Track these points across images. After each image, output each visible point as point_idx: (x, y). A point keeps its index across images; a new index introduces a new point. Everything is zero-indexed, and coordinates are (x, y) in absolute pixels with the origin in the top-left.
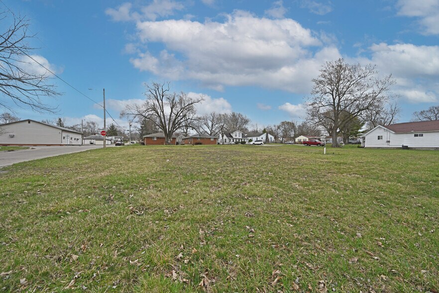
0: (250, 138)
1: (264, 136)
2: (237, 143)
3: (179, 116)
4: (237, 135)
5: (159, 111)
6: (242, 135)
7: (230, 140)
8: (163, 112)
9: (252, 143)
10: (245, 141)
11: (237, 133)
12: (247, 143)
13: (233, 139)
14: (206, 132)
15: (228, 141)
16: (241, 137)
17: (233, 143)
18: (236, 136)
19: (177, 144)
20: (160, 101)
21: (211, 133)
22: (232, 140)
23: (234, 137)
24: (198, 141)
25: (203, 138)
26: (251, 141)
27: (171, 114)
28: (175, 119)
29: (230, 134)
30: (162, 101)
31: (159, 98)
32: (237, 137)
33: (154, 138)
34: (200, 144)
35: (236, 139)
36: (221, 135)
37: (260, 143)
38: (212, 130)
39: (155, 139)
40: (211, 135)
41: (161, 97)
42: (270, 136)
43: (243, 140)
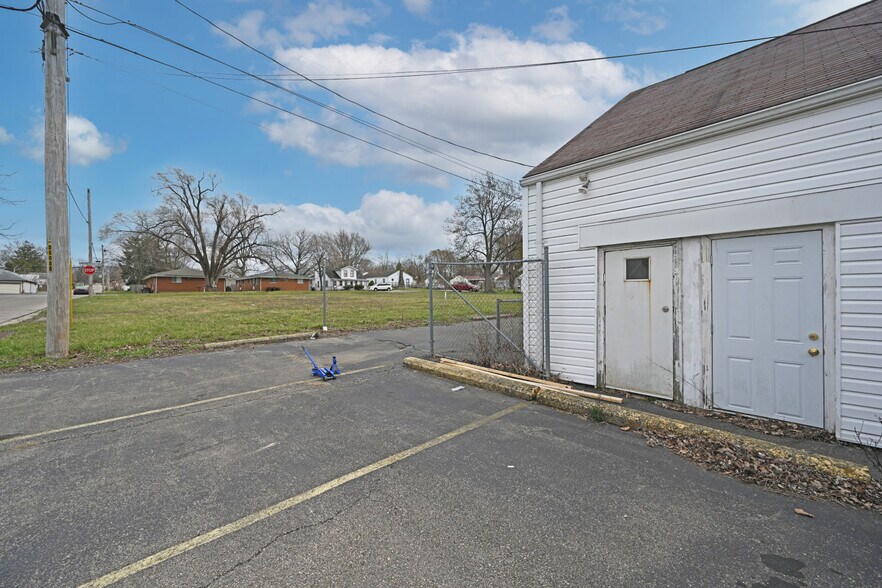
0: (370, 280)
1: (396, 276)
2: (347, 288)
3: (234, 238)
4: (348, 274)
5: (192, 227)
6: (358, 273)
7: (335, 282)
8: (199, 229)
9: (372, 288)
10: (363, 283)
11: (348, 270)
12: (365, 288)
13: (341, 282)
14: (287, 267)
15: (330, 284)
16: (355, 278)
17: (340, 288)
18: (346, 275)
19: (228, 289)
20: (194, 210)
21: (297, 270)
22: (338, 283)
23: (343, 277)
24: (271, 283)
25: (282, 280)
26: (372, 284)
27: (217, 233)
28: (226, 244)
29: (334, 272)
30: (198, 208)
31: (190, 202)
32: (349, 277)
33: (175, 278)
34: (277, 289)
35: (346, 281)
36: (317, 274)
37: (386, 287)
38: (299, 262)
39: (179, 281)
40: (296, 273)
41: (196, 201)
42: (406, 276)
43: (358, 283)
